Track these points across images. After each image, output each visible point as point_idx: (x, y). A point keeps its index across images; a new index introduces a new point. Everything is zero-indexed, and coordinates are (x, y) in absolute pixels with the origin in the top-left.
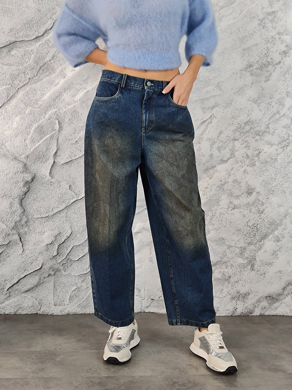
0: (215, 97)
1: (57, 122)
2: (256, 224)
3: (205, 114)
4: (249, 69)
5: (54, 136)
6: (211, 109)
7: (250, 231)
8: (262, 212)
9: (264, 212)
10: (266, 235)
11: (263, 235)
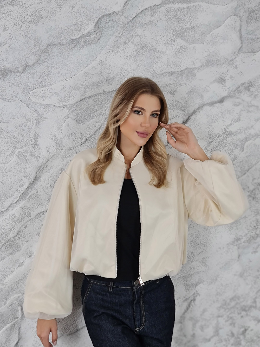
0: (199, 273)
1: (19, 308)
3: (188, 292)
4: (236, 243)
5: (16, 325)
6: (194, 286)
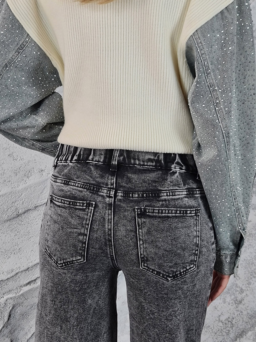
2: (231, 318)
7: (222, 328)
8: (241, 302)
9: (243, 302)
10: (243, 332)
11: (239, 332)
